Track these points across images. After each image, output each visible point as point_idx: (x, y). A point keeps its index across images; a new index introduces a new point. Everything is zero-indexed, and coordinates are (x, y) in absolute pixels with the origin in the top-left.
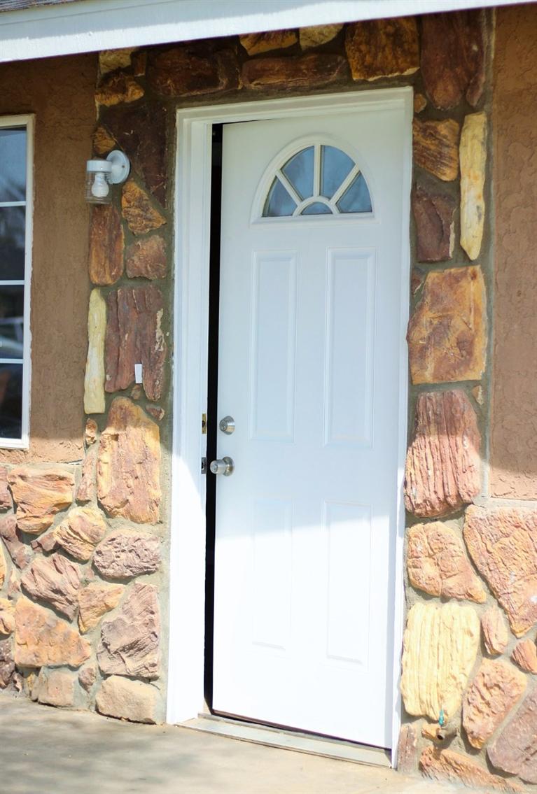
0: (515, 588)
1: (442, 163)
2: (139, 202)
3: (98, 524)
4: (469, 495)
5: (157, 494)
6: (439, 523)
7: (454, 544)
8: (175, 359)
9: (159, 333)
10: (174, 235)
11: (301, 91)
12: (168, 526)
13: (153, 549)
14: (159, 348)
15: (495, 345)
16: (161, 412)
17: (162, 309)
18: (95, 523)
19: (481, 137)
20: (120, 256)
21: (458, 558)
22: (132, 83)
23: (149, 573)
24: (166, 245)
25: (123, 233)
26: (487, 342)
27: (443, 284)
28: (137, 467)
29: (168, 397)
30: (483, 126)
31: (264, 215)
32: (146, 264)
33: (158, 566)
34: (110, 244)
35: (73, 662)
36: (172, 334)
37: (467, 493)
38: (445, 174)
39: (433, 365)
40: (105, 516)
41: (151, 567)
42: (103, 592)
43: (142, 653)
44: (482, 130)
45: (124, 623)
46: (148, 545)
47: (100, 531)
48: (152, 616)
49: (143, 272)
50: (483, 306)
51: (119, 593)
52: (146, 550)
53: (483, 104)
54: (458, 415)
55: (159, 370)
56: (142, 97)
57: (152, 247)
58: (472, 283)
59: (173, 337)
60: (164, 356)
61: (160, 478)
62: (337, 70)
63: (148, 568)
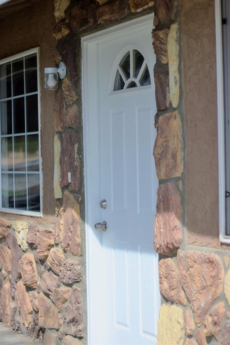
0: (195, 298)
1: (162, 54)
2: (68, 88)
3: (60, 256)
4: (177, 243)
5: (78, 240)
6: (170, 259)
7: (174, 271)
8: (85, 169)
9: (76, 156)
10: (82, 104)
11: (118, 22)
12: (85, 258)
13: (78, 270)
14: (77, 164)
15: (187, 156)
16: (79, 197)
17: (78, 143)
18: (59, 256)
19: (175, 37)
20: (64, 116)
21: (175, 279)
22: (63, 26)
23: (78, 282)
24: (79, 109)
25: (64, 104)
26: (183, 155)
27: (164, 123)
28: (71, 227)
29: (82, 189)
30: (176, 30)
31: (114, 90)
32: (71, 120)
33: (81, 278)
34: (60, 111)
35: (56, 327)
36: (83, 156)
37: (175, 242)
38: (163, 60)
39: (164, 169)
40: (64, 252)
41: (78, 279)
42: (62, 291)
43: (77, 324)
44: (175, 33)
45: (70, 308)
46: (76, 267)
47: (62, 260)
48: (79, 305)
49: (70, 124)
50: (180, 134)
51: (69, 292)
52: (75, 270)
53: (177, 18)
54: (170, 197)
55: (77, 175)
56: (69, 33)
57: (73, 111)
58: (175, 121)
59: (83, 158)
60: (79, 168)
61: (80, 232)
62: (126, 8)
63: (76, 279)
